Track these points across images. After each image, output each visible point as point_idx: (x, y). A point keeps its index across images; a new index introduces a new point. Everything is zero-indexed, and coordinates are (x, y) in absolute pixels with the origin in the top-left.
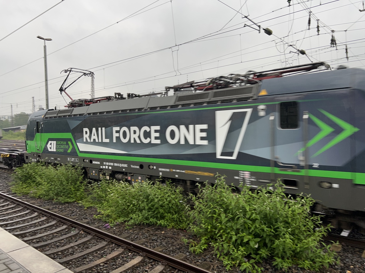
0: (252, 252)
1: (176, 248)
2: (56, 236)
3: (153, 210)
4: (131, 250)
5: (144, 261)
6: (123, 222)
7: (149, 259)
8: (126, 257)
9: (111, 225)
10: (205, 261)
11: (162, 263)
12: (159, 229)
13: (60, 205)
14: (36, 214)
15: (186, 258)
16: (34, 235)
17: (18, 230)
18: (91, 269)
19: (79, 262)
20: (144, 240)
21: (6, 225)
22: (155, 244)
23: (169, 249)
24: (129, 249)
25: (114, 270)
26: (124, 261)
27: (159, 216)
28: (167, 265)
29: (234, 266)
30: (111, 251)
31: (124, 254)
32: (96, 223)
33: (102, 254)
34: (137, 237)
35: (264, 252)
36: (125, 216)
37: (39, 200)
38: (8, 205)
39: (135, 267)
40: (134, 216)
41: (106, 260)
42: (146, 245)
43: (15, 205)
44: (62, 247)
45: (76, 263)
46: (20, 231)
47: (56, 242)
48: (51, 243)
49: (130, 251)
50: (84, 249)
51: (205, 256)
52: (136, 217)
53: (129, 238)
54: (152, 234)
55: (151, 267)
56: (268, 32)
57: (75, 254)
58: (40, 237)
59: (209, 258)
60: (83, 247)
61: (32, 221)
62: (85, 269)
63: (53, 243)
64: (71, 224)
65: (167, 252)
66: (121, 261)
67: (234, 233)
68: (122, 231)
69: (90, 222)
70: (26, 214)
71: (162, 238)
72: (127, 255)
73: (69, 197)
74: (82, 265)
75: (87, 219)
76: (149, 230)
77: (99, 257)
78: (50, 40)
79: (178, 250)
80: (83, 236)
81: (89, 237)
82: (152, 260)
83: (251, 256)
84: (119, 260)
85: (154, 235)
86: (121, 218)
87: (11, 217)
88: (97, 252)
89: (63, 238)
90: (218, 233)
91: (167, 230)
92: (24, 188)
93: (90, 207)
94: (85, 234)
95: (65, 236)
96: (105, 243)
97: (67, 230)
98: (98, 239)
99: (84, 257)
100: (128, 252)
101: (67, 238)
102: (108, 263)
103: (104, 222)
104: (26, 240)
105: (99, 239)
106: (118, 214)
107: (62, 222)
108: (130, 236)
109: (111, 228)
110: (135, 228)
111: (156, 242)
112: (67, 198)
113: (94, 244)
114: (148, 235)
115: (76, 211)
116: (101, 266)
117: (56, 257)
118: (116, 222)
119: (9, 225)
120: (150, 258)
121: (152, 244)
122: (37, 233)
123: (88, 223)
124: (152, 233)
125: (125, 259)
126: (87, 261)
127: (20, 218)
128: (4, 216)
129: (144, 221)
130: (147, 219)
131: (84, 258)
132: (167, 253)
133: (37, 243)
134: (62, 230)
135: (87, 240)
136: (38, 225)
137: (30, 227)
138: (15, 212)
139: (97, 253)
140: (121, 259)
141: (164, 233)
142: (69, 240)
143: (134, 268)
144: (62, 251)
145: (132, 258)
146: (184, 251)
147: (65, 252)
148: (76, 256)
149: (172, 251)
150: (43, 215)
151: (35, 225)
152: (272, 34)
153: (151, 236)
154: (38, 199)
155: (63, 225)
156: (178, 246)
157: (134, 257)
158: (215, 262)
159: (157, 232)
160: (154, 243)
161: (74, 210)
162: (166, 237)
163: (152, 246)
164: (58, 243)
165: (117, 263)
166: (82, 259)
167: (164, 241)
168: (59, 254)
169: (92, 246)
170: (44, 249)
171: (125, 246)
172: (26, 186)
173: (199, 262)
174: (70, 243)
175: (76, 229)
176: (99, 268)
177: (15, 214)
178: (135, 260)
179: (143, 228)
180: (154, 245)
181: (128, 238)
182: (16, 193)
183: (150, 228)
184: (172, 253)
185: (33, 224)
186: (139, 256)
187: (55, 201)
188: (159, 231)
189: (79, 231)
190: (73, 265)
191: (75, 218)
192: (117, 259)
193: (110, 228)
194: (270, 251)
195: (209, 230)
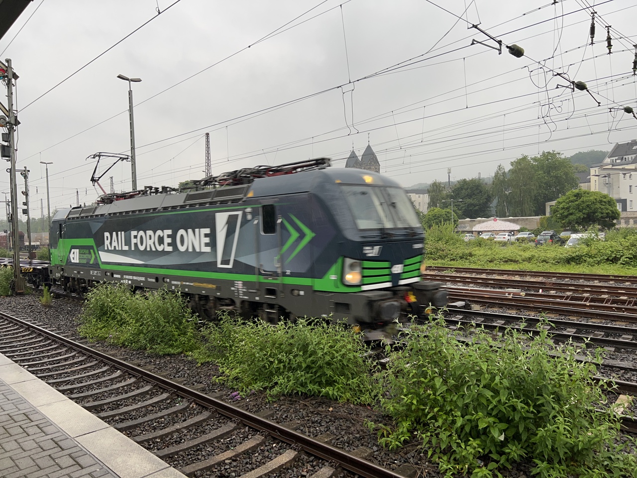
0: (493, 449)
1: (354, 437)
2: (152, 410)
3: (314, 370)
4: (276, 439)
5: (299, 459)
6: (262, 389)
7: (307, 456)
8: (268, 450)
9: (241, 394)
10: (405, 462)
11: (330, 463)
12: (324, 403)
13: (157, 358)
14: (119, 373)
15: (373, 456)
16: (116, 408)
17: (90, 399)
18: (209, 468)
19: (189, 457)
20: (299, 422)
21: (71, 391)
22: (318, 429)
23: (341, 439)
24: (272, 437)
25: (248, 471)
26: (264, 457)
27: (324, 381)
28: (340, 466)
29: (458, 473)
30: (243, 440)
31: (264, 445)
32: (216, 391)
33: (226, 445)
34: (287, 416)
35: (515, 451)
36: (266, 379)
37: (123, 349)
38: (73, 357)
39: (284, 469)
40: (281, 380)
41: (234, 454)
42: (302, 430)
43: (85, 357)
44: (162, 429)
45: (184, 457)
46: (94, 401)
47: (151, 420)
48: (144, 423)
49: (274, 439)
50: (199, 434)
51: (406, 454)
52: (284, 383)
53: (273, 417)
54: (312, 412)
55: (312, 469)
56: (517, 52)
57: (184, 442)
58: (126, 413)
59: (413, 457)
60: (196, 430)
61: (112, 384)
62: (200, 468)
63: (146, 423)
64: (176, 390)
65: (340, 445)
66: (260, 457)
67: (459, 414)
68: (260, 406)
69: (207, 388)
70: (103, 372)
71: (329, 419)
72: (269, 447)
73: (171, 346)
74: (194, 461)
75: (201, 383)
76: (306, 405)
77: (222, 449)
78: (139, 80)
79: (358, 441)
80: (195, 412)
81: (206, 414)
82: (312, 458)
83: (490, 455)
84: (257, 454)
85: (315, 414)
86: (258, 382)
87: (79, 378)
88: (220, 439)
89: (163, 415)
90: (429, 413)
91: (338, 406)
92: (99, 328)
93: (206, 363)
94: (199, 409)
95: (165, 412)
96: (233, 425)
97: (169, 401)
98: (220, 417)
99: (198, 447)
100: (272, 443)
101: (169, 415)
102: (238, 459)
103: (231, 389)
104: (102, 416)
105: (223, 417)
106: (254, 375)
107: (160, 388)
108: (273, 414)
109: (242, 399)
110: (283, 400)
111: (319, 425)
112: (169, 347)
113: (213, 425)
114: (304, 413)
115: (183, 368)
116: (226, 464)
117: (152, 446)
118: (251, 390)
119: (75, 391)
120: (309, 455)
121: (312, 430)
122: (122, 405)
123: (203, 390)
124: (311, 410)
125: (266, 453)
126: (204, 456)
127: (93, 380)
128: (68, 376)
129: (298, 389)
130: (303, 385)
131: (198, 450)
132: (338, 446)
133: (121, 421)
134: (162, 401)
135: (202, 419)
136: (122, 391)
137: (109, 394)
138: (85, 369)
139: (220, 441)
140: (259, 454)
141: (332, 411)
142: (173, 419)
143: (282, 470)
144: (161, 437)
145: (278, 453)
146: (369, 443)
147: (167, 439)
148: (184, 445)
149: (348, 443)
150: (130, 374)
151: (117, 392)
152: (523, 55)
153: (309, 415)
154: (121, 347)
155: (162, 393)
156: (357, 434)
157: (281, 451)
158: (424, 465)
159: (320, 409)
160: (315, 428)
161: (179, 368)
162: (336, 418)
163: (313, 432)
164: (155, 422)
165: (254, 461)
166: (194, 451)
167: (333, 424)
168: (157, 442)
169: (210, 430)
170: (133, 433)
171: (266, 431)
172: (102, 325)
173: (395, 463)
174: (174, 423)
175: (184, 400)
176: (223, 468)
177: (85, 373)
178: (283, 456)
179: (296, 401)
180: (315, 432)
181: (271, 418)
182: (86, 338)
183: (308, 401)
184: (348, 446)
185: (114, 389)
186: (291, 449)
187: (148, 351)
188: (324, 406)
189: (188, 403)
190: (180, 462)
191: (182, 381)
192: (253, 454)
193: (239, 399)
194: (524, 449)
195: (413, 407)
